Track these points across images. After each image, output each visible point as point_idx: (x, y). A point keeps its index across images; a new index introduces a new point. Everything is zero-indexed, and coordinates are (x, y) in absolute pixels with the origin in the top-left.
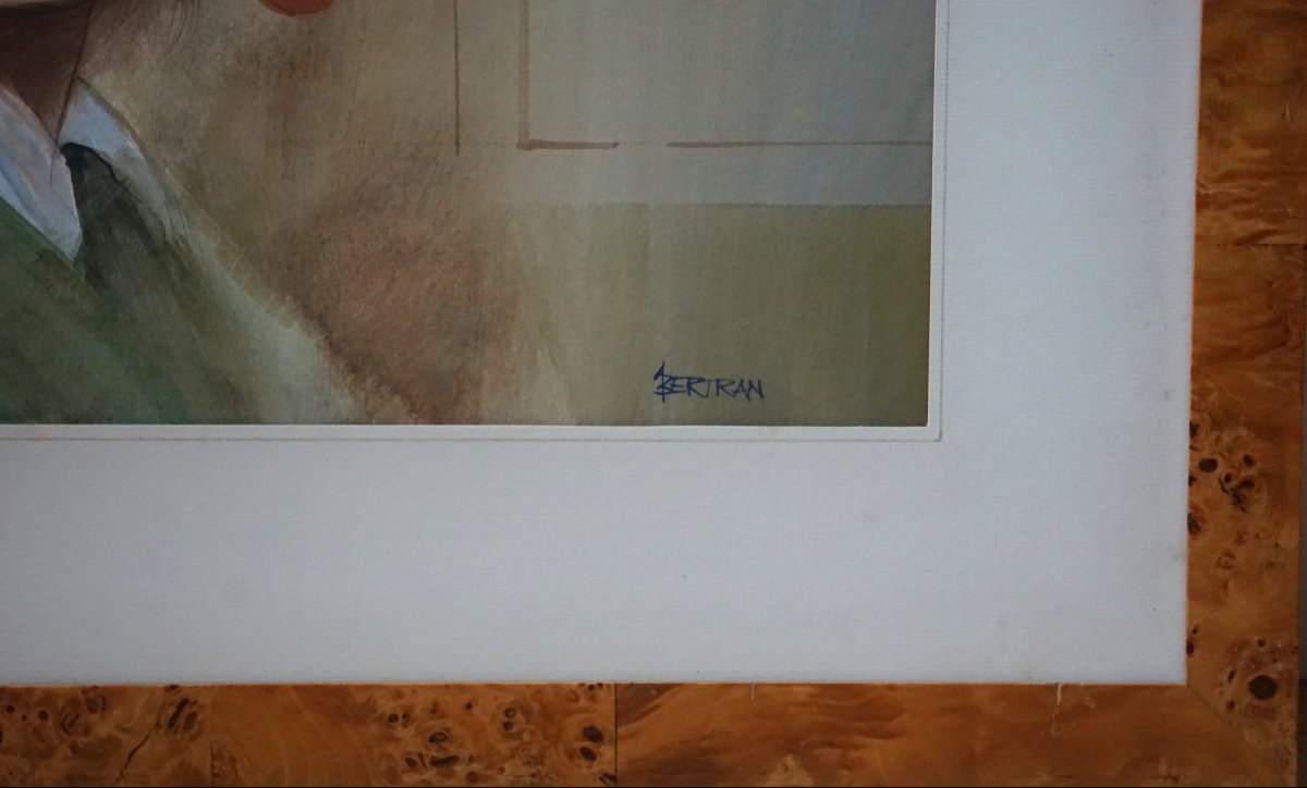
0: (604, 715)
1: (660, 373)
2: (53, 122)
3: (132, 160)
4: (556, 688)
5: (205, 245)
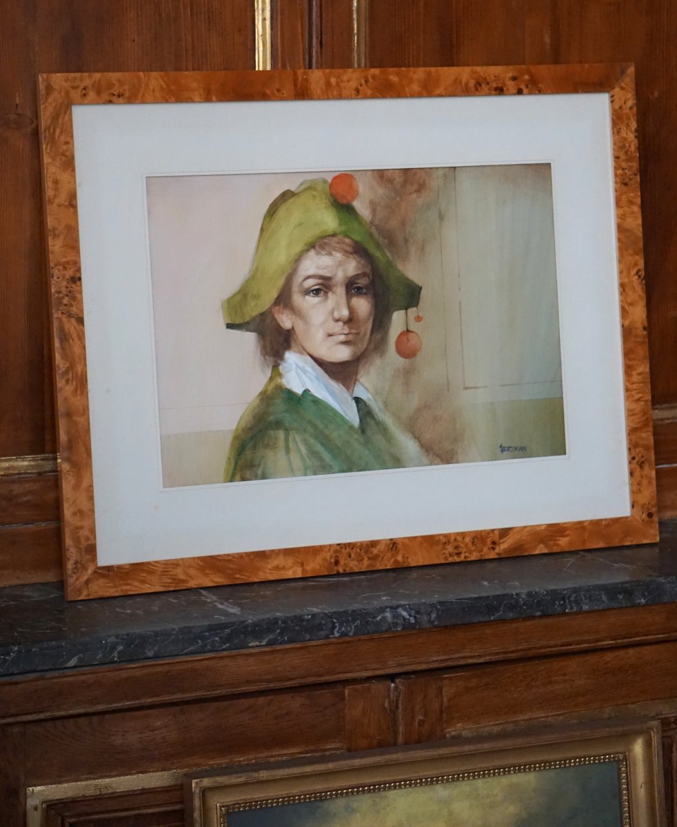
0: (496, 538)
1: (501, 446)
2: (351, 391)
3: (370, 400)
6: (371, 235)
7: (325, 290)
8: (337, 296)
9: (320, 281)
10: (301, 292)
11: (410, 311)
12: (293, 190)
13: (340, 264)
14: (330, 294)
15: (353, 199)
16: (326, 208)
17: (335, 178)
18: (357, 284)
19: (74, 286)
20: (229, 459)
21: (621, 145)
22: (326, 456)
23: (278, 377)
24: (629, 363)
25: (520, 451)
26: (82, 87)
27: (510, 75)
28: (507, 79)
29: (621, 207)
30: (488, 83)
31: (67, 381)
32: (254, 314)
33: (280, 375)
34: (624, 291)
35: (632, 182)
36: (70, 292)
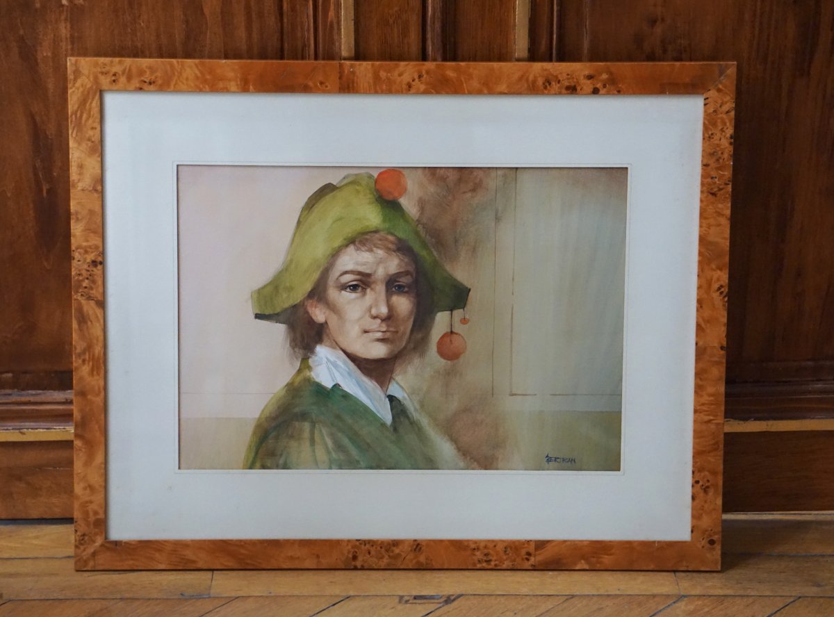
0: (532, 549)
1: (547, 456)
2: (385, 389)
3: (405, 399)
4: (519, 541)
5: (424, 421)
6: (417, 233)
7: (364, 286)
8: (376, 293)
9: (358, 277)
10: (337, 287)
11: (456, 312)
12: (335, 184)
13: (380, 262)
14: (368, 290)
15: (401, 195)
16: (369, 203)
17: (380, 174)
18: (399, 282)
19: (94, 269)
20: (250, 446)
21: (712, 151)
22: (354, 452)
23: (307, 370)
24: (700, 383)
25: (568, 462)
26: (111, 74)
27: (587, 73)
28: (582, 78)
29: (706, 218)
30: (559, 82)
31: (84, 361)
32: (286, 305)
33: (309, 368)
34: (701, 307)
35: (722, 192)
36: (90, 275)
